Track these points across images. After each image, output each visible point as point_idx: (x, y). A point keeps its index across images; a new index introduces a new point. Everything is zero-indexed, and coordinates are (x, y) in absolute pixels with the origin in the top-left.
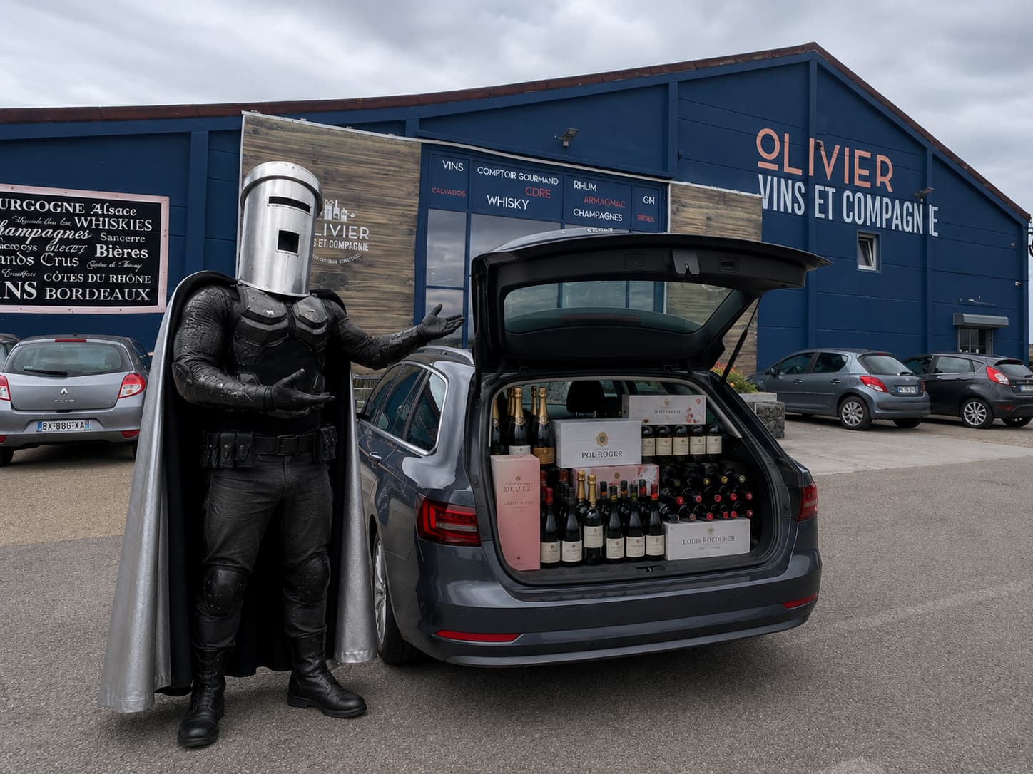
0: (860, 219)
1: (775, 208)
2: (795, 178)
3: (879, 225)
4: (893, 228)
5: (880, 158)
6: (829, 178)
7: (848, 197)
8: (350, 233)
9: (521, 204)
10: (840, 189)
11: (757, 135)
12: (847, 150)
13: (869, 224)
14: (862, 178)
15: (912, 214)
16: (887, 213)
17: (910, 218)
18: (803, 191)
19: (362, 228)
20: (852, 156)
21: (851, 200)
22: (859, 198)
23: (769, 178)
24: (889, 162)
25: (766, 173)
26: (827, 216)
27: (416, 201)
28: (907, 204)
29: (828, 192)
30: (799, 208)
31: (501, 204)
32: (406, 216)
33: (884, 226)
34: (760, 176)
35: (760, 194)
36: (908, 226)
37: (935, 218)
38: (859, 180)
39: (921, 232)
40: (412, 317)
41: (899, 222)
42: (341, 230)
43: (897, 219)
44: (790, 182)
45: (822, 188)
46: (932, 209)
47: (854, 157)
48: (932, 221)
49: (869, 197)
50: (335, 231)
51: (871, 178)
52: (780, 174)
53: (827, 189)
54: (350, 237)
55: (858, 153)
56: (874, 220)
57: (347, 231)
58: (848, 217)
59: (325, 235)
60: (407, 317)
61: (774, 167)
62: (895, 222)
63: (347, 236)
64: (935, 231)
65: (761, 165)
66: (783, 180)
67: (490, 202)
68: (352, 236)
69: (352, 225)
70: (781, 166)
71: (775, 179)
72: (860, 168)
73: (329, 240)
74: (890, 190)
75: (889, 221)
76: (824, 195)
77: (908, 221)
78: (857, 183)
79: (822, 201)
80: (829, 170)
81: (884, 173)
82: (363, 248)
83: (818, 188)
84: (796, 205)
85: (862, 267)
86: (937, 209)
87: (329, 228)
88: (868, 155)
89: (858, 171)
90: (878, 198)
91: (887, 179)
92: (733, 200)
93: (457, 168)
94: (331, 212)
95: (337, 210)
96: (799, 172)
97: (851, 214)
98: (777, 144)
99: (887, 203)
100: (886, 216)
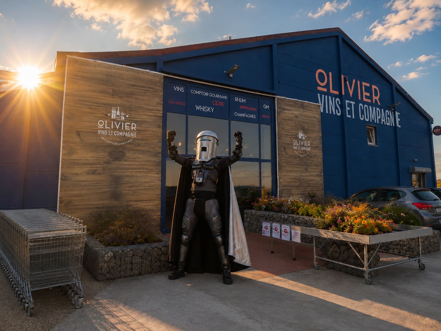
0: (367, 118)
1: (327, 112)
2: (336, 96)
3: (375, 122)
4: (382, 123)
5: (374, 87)
6: (351, 97)
7: (361, 107)
8: (126, 127)
9: (210, 109)
10: (357, 102)
11: (316, 73)
12: (358, 82)
13: (371, 121)
14: (366, 97)
15: (389, 116)
16: (379, 116)
17: (388, 118)
18: (340, 103)
19: (132, 124)
20: (361, 86)
21: (363, 109)
22: (366, 107)
23: (323, 96)
24: (378, 89)
25: (322, 93)
26: (352, 116)
27: (161, 108)
28: (387, 111)
29: (352, 104)
30: (339, 112)
31: (202, 109)
32: (156, 116)
33: (378, 122)
34: (319, 95)
35: (319, 103)
36: (388, 123)
37: (399, 118)
38: (365, 98)
39: (394, 126)
40: (161, 175)
41: (384, 120)
42: (121, 125)
43: (383, 119)
44: (334, 98)
45: (349, 102)
46: (397, 114)
47: (362, 86)
48: (398, 120)
49: (370, 107)
50: (118, 126)
51: (370, 98)
52: (328, 93)
53: (351, 102)
54: (126, 129)
55: (364, 84)
56: (373, 120)
57: (124, 125)
58: (362, 117)
59: (112, 128)
60: (157, 175)
61: (325, 90)
62: (382, 120)
63: (124, 128)
64: (399, 125)
65: (319, 88)
66: (330, 97)
67: (197, 109)
68: (127, 128)
69: (127, 122)
70: (329, 90)
71: (326, 96)
72: (365, 92)
73: (114, 131)
74: (379, 104)
75: (380, 120)
76: (350, 105)
77: (388, 120)
78: (365, 99)
79: (349, 109)
80: (351, 92)
81: (376, 95)
82: (134, 135)
83: (347, 101)
84: (337, 110)
85: (369, 143)
86: (399, 114)
87: (114, 125)
88: (368, 85)
89: (365, 94)
90: (374, 108)
91: (377, 98)
92: (307, 106)
93: (181, 90)
94: (115, 115)
95: (118, 113)
96: (337, 93)
97: (363, 115)
98: (326, 77)
99: (378, 110)
100: (379, 117)
